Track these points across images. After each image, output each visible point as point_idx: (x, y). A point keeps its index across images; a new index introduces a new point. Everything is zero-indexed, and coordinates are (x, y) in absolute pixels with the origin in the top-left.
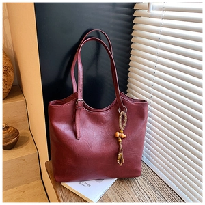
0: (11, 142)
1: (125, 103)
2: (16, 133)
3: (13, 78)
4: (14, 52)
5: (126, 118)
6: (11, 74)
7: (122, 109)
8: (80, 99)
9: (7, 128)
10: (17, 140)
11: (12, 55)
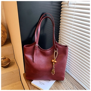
0: (7, 64)
1: (57, 47)
2: (9, 60)
3: (6, 36)
4: (7, 24)
5: (57, 54)
6: (6, 34)
7: (56, 50)
8: (37, 45)
9: (5, 58)
10: (9, 64)
11: (6, 25)
